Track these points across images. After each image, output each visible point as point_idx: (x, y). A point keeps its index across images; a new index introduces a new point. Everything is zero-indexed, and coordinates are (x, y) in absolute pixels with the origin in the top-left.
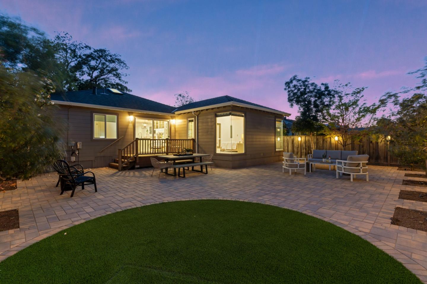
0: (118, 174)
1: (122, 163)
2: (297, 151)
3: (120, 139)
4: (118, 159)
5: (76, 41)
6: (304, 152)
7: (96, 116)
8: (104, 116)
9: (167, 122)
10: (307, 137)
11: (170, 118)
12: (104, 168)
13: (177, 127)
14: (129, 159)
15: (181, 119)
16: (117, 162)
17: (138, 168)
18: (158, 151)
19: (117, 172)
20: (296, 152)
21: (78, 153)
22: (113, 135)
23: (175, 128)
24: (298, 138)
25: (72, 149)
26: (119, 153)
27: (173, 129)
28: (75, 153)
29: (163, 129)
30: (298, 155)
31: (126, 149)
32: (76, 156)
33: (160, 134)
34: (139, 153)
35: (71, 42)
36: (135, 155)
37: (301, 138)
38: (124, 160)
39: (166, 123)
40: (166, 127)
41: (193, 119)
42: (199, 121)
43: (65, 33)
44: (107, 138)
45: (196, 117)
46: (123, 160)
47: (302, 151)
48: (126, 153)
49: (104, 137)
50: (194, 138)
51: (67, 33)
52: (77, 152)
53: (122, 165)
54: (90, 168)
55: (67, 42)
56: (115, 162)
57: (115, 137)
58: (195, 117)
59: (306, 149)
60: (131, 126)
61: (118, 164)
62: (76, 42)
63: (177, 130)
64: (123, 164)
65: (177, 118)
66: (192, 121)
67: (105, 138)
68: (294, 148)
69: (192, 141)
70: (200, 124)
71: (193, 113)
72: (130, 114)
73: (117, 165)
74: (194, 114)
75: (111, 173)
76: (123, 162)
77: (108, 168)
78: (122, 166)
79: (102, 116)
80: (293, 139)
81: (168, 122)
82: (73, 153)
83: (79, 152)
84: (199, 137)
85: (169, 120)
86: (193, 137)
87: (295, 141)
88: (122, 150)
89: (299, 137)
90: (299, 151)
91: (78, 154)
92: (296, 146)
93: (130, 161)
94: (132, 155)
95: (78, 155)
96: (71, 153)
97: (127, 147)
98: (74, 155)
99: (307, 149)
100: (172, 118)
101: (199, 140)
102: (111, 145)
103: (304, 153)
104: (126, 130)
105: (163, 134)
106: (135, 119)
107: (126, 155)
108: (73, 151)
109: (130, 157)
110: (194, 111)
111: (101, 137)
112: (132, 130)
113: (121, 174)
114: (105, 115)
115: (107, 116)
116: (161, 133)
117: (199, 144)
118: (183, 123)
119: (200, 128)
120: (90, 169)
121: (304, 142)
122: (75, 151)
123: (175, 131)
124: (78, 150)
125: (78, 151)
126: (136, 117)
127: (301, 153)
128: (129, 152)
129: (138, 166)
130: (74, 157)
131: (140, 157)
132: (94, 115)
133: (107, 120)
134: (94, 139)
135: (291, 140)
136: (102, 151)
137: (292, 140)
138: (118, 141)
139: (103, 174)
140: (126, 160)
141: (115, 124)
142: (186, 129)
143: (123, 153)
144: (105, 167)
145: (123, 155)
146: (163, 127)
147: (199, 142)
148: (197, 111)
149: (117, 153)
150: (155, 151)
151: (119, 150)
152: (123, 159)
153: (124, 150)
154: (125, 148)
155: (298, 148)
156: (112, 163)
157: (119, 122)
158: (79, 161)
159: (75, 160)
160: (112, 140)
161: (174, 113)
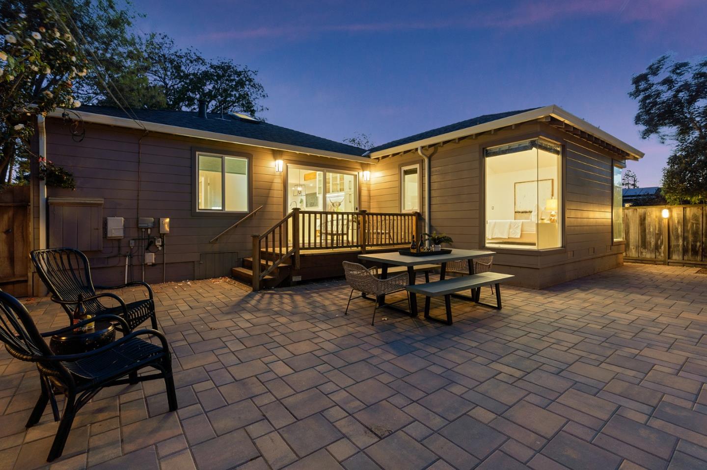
0: (253, 302)
1: (262, 271)
2: (656, 244)
3: (255, 213)
4: (251, 259)
5: (181, 50)
6: (678, 246)
7: (203, 159)
8: (221, 159)
9: (352, 178)
10: (688, 210)
11: (360, 167)
12: (220, 282)
13: (372, 187)
14: (278, 261)
15: (381, 171)
16: (249, 266)
17: (298, 283)
18: (332, 240)
19: (250, 296)
20: (653, 244)
21: (160, 244)
22: (239, 203)
23: (369, 191)
24: (661, 211)
25: (149, 235)
26: (254, 245)
27: (364, 193)
28: (156, 246)
29: (342, 193)
30: (660, 253)
31: (270, 236)
32: (156, 251)
33: (333, 205)
34: (301, 245)
35: (172, 52)
36: (292, 252)
37: (671, 211)
38: (267, 263)
39: (348, 178)
40: (350, 189)
41: (417, 166)
42: (432, 170)
43: (162, 36)
44: (226, 210)
45: (426, 161)
46: (263, 262)
47: (673, 243)
48: (270, 244)
49: (221, 208)
50: (418, 211)
51: (165, 36)
52: (158, 243)
53: (262, 274)
54: (190, 280)
55: (165, 51)
56: (244, 266)
57: (244, 208)
58: (422, 161)
59: (685, 239)
60: (278, 184)
61: (250, 273)
62: (179, 52)
63: (372, 193)
64: (264, 273)
65: (372, 168)
66: (413, 171)
67: (222, 210)
68: (648, 237)
69: (414, 218)
70: (434, 178)
71: (419, 151)
72: (276, 154)
73: (250, 275)
74: (422, 153)
75: (235, 299)
76: (263, 268)
77: (228, 280)
78: (261, 278)
79: (215, 160)
80: (645, 214)
81: (355, 176)
82: (150, 245)
83: (163, 242)
84: (434, 207)
85: (356, 173)
86: (416, 208)
87: (648, 220)
88: (262, 237)
89: (662, 209)
90: (662, 243)
91: (162, 246)
92: (651, 230)
93: (281, 265)
94: (284, 250)
95: (160, 248)
96: (146, 244)
97: (273, 231)
98: (151, 248)
99: (691, 239)
100: (364, 166)
101: (433, 215)
102: (236, 226)
103: (681, 248)
104: (269, 193)
105: (340, 204)
106: (287, 166)
107: (270, 250)
108: (150, 240)
109: (281, 254)
110: (422, 147)
111: (213, 208)
112: (281, 193)
113: (259, 301)
114: (222, 157)
115: (227, 158)
116: (335, 203)
117: (433, 224)
118: (388, 179)
119: (434, 186)
120: (189, 283)
121: (678, 222)
122: (155, 239)
123: (370, 196)
124: (162, 236)
125: (160, 239)
126: (288, 164)
127: (669, 247)
128: (277, 243)
129: (299, 278)
130: (153, 254)
131: (303, 256)
132: (199, 155)
133: (226, 170)
134: (197, 211)
135: (638, 216)
136: (217, 239)
137: (640, 216)
138: (252, 216)
139: (214, 300)
140: (270, 263)
141: (245, 178)
142: (397, 190)
143: (263, 243)
144: (223, 276)
145: (264, 250)
146: (342, 190)
147: (432, 220)
148: (430, 146)
149: (250, 246)
150: (326, 240)
151: (255, 237)
152: (263, 259)
153: (267, 238)
154: (269, 233)
155: (659, 234)
156: (238, 267)
157: (254, 175)
158: (163, 264)
159: (154, 262)
160: (239, 215)
161: (369, 157)
